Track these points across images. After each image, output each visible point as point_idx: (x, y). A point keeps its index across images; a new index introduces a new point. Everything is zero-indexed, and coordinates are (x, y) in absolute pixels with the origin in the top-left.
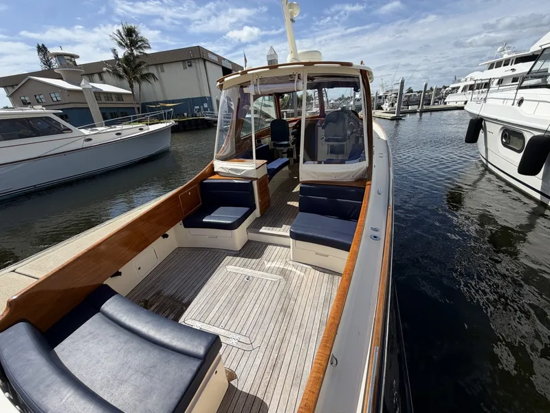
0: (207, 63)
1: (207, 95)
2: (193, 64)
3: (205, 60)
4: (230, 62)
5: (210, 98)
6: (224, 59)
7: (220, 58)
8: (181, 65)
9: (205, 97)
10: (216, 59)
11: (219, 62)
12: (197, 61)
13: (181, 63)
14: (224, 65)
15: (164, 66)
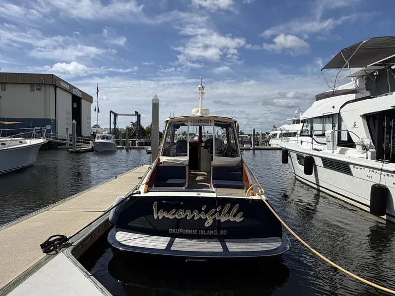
0: (58, 90)
1: (52, 117)
2: (42, 88)
3: (56, 87)
4: (80, 91)
5: (55, 121)
6: (75, 88)
7: (72, 87)
8: (28, 87)
9: (50, 120)
10: (68, 87)
11: (70, 90)
12: (47, 86)
13: (29, 85)
14: (74, 93)
15: (7, 86)
